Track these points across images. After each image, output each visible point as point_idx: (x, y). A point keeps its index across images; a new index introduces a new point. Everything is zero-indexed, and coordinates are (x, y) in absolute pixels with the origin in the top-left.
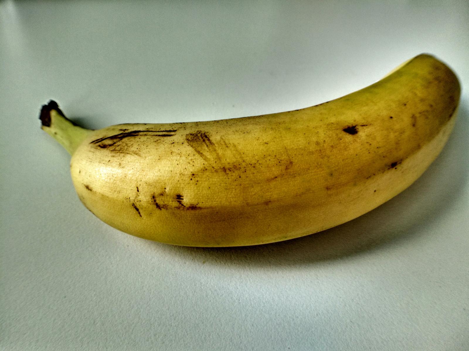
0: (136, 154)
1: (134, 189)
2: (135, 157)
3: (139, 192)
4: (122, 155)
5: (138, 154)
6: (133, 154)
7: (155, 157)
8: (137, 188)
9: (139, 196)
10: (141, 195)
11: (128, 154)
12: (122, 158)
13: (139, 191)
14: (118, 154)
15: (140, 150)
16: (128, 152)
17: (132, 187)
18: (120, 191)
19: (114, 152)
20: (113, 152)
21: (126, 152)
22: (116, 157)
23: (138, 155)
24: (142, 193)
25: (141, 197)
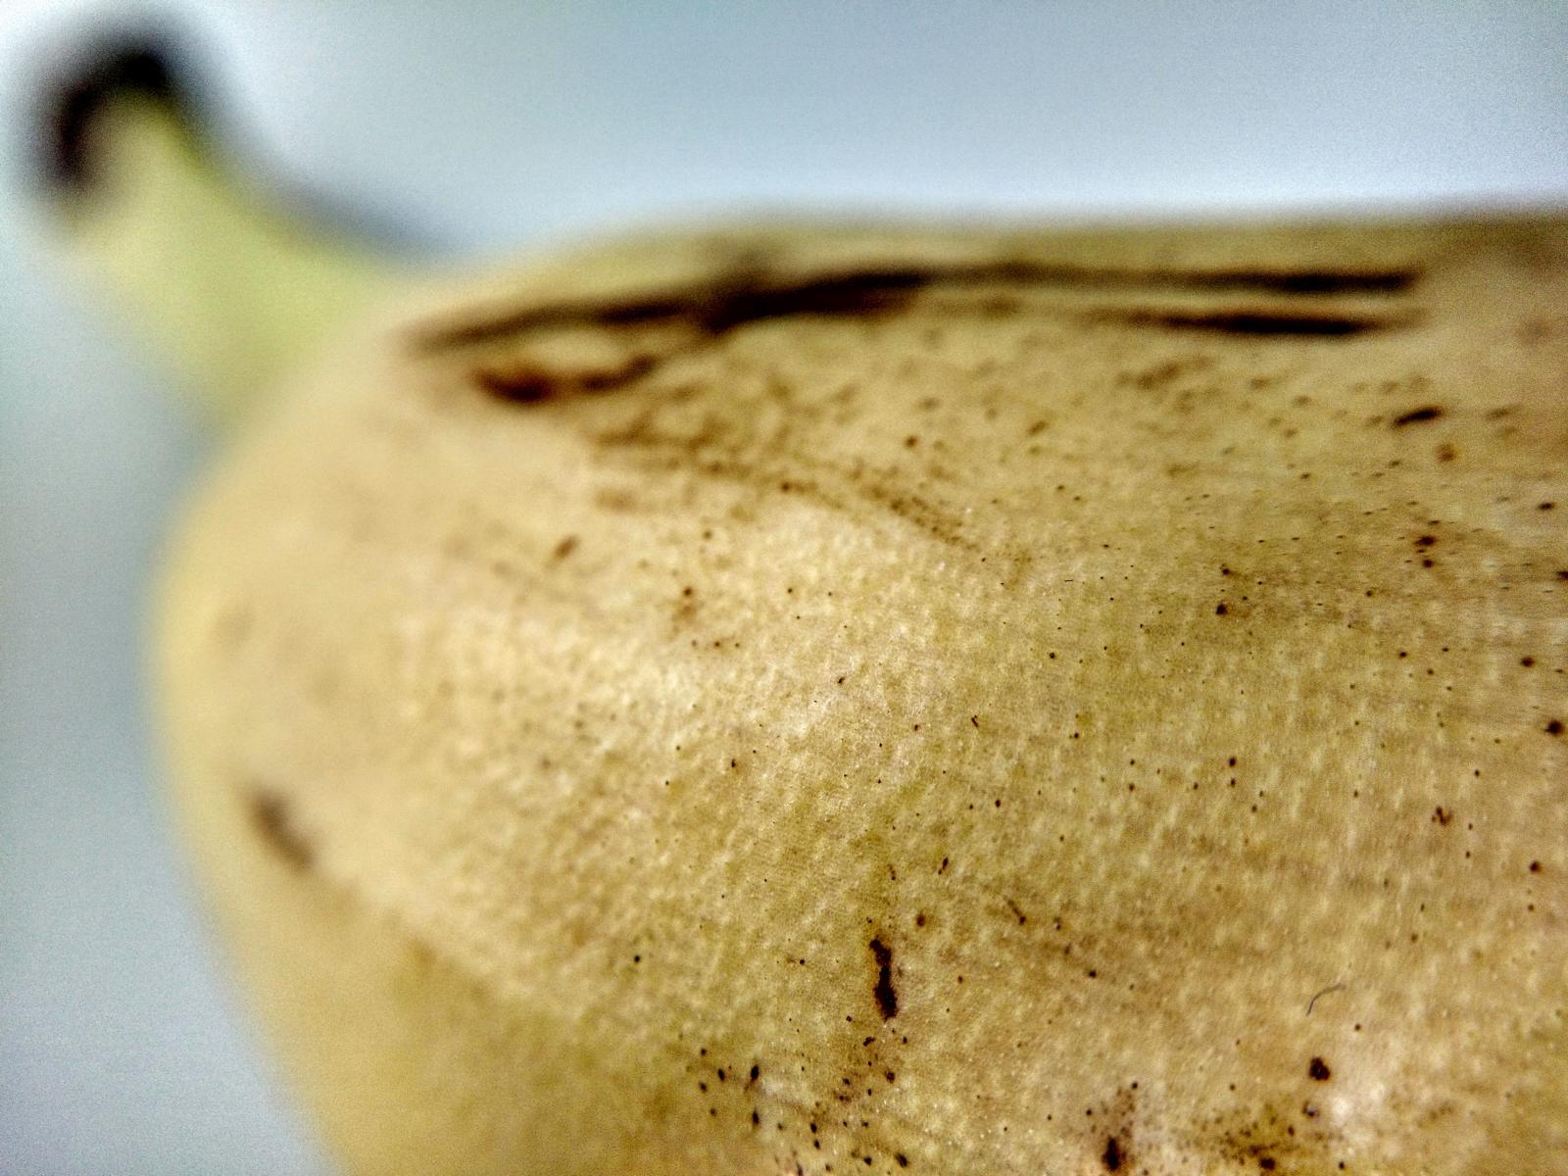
0: (897, 506)
1: (835, 960)
2: (882, 540)
3: (894, 1023)
4: (723, 495)
5: (915, 511)
6: (853, 501)
7: (1166, 577)
8: (882, 952)
9: (891, 1077)
10: (922, 1072)
11: (792, 499)
12: (720, 534)
13: (905, 1005)
14: (680, 479)
15: (948, 466)
16: (797, 474)
17: (807, 921)
18: (644, 947)
19: (638, 453)
20: (619, 454)
21: (773, 467)
22: (650, 509)
23: (919, 521)
24: (936, 1044)
25: (913, 1104)
